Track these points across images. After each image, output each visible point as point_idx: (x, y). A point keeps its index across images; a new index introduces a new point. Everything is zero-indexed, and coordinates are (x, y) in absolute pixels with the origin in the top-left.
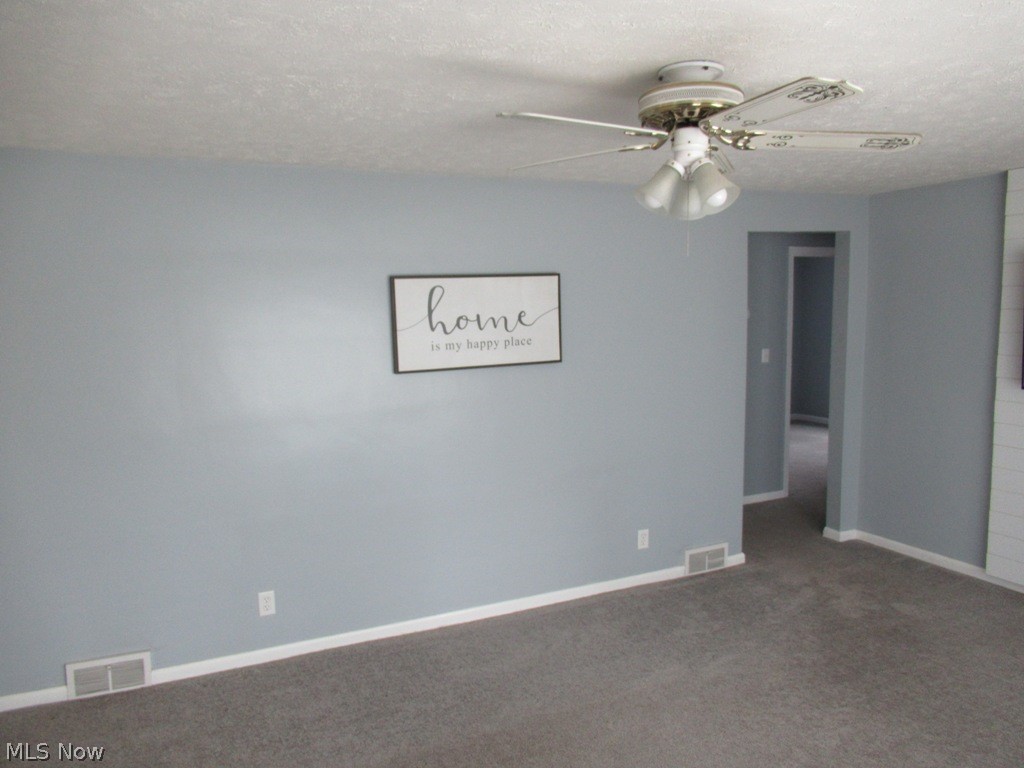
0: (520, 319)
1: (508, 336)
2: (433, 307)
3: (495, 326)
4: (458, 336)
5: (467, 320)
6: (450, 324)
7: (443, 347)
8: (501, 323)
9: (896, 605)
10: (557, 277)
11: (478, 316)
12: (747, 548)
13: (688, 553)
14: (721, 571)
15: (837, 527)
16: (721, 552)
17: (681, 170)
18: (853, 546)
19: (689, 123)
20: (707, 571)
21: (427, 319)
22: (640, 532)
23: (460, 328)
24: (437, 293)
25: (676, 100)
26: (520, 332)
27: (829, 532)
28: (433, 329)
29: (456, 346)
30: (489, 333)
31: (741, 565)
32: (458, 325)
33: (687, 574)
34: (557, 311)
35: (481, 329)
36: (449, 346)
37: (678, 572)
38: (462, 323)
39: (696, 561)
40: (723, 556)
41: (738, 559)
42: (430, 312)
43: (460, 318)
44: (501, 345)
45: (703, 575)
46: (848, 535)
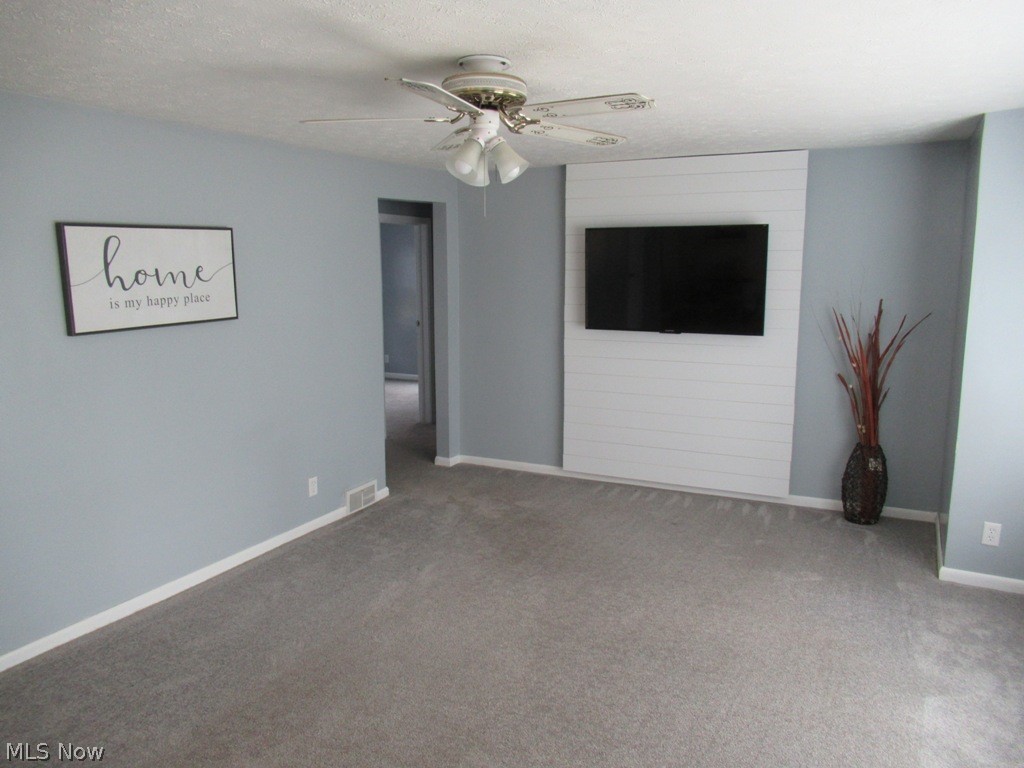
0: (197, 275)
1: (186, 292)
2: (109, 261)
3: (174, 282)
4: (138, 292)
5: (145, 274)
6: (129, 281)
7: (122, 304)
8: (180, 279)
9: (517, 503)
10: (229, 231)
11: (157, 270)
12: (391, 481)
13: (349, 493)
14: (375, 504)
15: (447, 455)
16: (371, 490)
17: (483, 144)
18: (462, 469)
19: (490, 106)
20: (363, 507)
21: (104, 273)
22: (310, 480)
23: (138, 283)
24: (113, 244)
25: (481, 87)
26: (199, 289)
27: (440, 461)
28: (110, 285)
29: (135, 303)
30: (169, 289)
31: (386, 498)
32: (136, 280)
33: (349, 514)
34: (231, 265)
35: (160, 285)
36: (129, 303)
37: (342, 512)
38: (141, 278)
39: (355, 500)
40: (374, 492)
41: (383, 493)
42: (107, 265)
43: (139, 272)
44: (181, 301)
45: (362, 511)
46: (456, 460)
